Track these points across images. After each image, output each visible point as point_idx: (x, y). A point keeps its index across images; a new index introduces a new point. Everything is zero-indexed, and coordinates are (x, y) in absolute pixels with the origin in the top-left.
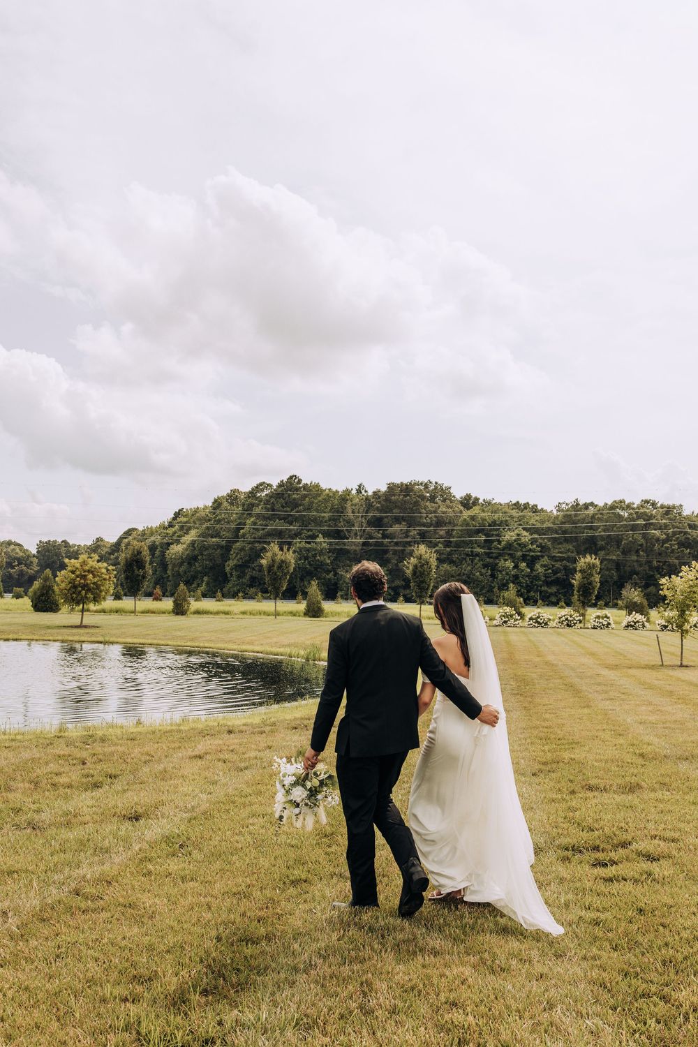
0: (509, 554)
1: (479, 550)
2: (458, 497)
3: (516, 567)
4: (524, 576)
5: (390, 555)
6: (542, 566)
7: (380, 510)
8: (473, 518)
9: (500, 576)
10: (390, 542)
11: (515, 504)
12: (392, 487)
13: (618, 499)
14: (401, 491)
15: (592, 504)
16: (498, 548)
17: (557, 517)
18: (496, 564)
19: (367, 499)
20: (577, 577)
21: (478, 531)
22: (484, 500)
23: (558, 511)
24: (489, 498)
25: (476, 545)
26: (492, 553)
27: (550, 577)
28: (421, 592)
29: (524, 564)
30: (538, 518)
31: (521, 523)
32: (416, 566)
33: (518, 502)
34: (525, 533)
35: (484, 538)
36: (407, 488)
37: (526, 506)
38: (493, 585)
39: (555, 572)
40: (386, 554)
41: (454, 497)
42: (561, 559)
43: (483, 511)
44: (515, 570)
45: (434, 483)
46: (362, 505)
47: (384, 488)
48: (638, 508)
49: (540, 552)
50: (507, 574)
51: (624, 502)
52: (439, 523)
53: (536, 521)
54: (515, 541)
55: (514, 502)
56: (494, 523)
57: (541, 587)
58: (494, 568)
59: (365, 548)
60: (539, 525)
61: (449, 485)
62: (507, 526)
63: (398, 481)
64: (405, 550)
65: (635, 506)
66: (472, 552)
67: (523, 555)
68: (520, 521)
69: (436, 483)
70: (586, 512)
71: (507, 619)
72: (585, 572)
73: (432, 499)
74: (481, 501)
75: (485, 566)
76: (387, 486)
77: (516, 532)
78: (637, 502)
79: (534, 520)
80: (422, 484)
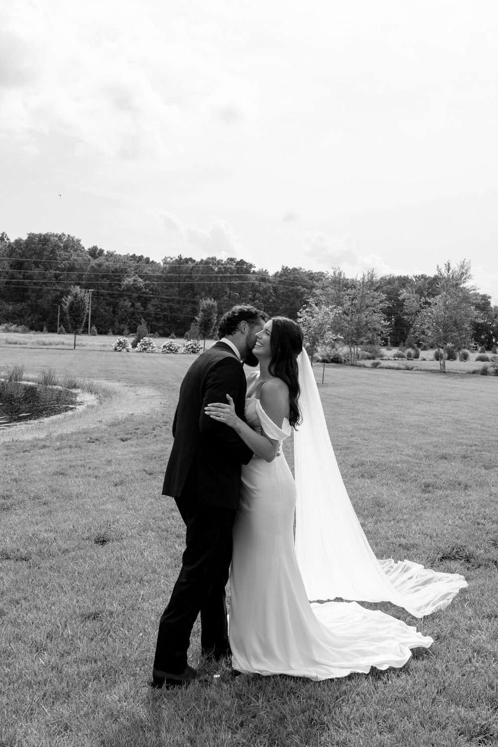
0: (127, 295)
1: (103, 291)
2: (86, 249)
3: (133, 305)
4: (139, 313)
5: (29, 293)
6: (153, 305)
7: (22, 256)
8: (100, 265)
9: (120, 313)
10: (30, 283)
11: (132, 256)
12: (31, 237)
13: (211, 256)
14: (40, 240)
15: (191, 259)
16: (118, 291)
17: (165, 268)
18: (117, 303)
19: (9, 246)
20: (200, 316)
21: (103, 277)
22: (108, 252)
23: (164, 263)
24: (111, 250)
25: (101, 288)
26: (114, 294)
27: (159, 314)
28: (76, 324)
29: (140, 304)
30: (150, 268)
31: (137, 271)
32: (72, 303)
33: (134, 255)
34: (140, 280)
35: (108, 282)
36: (45, 239)
37: (141, 258)
38: (114, 320)
39: (163, 310)
40: (26, 292)
41: (83, 248)
42: (168, 301)
43: (107, 260)
44: (132, 308)
45: (67, 235)
46: (5, 251)
47: (25, 237)
48: (226, 264)
49: (152, 294)
50: (126, 311)
51: (216, 259)
52: (71, 269)
53: (149, 270)
54: (132, 285)
55: (131, 255)
56: (116, 271)
57: (152, 322)
58: (115, 306)
59: (7, 286)
60: (150, 273)
61: (80, 238)
62: (126, 273)
63: (37, 232)
64: (42, 289)
65: (223, 262)
66: (98, 292)
67: (138, 296)
68: (136, 270)
69: (69, 236)
70: (187, 265)
71: (146, 347)
72: (206, 312)
73: (66, 248)
74: (105, 253)
75: (108, 304)
76: (27, 236)
77: (133, 278)
78: (225, 259)
79: (147, 270)
80: (56, 236)
